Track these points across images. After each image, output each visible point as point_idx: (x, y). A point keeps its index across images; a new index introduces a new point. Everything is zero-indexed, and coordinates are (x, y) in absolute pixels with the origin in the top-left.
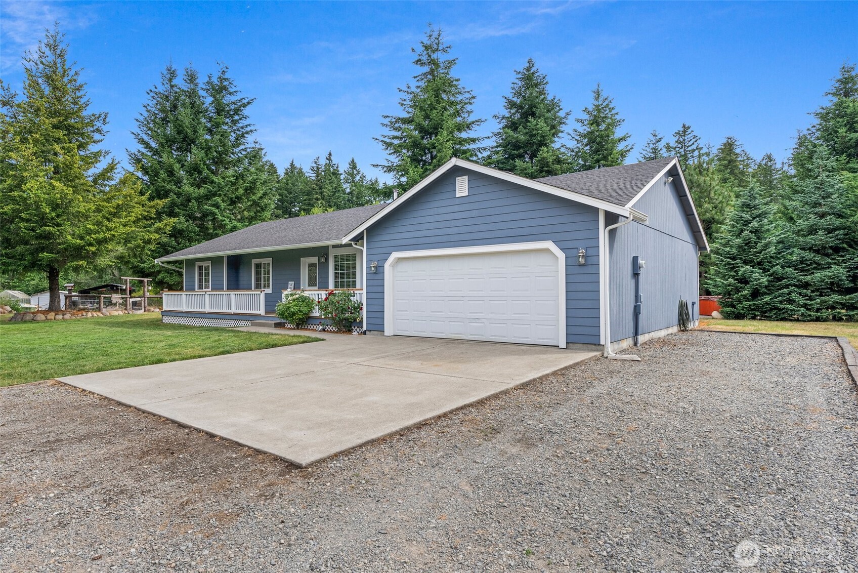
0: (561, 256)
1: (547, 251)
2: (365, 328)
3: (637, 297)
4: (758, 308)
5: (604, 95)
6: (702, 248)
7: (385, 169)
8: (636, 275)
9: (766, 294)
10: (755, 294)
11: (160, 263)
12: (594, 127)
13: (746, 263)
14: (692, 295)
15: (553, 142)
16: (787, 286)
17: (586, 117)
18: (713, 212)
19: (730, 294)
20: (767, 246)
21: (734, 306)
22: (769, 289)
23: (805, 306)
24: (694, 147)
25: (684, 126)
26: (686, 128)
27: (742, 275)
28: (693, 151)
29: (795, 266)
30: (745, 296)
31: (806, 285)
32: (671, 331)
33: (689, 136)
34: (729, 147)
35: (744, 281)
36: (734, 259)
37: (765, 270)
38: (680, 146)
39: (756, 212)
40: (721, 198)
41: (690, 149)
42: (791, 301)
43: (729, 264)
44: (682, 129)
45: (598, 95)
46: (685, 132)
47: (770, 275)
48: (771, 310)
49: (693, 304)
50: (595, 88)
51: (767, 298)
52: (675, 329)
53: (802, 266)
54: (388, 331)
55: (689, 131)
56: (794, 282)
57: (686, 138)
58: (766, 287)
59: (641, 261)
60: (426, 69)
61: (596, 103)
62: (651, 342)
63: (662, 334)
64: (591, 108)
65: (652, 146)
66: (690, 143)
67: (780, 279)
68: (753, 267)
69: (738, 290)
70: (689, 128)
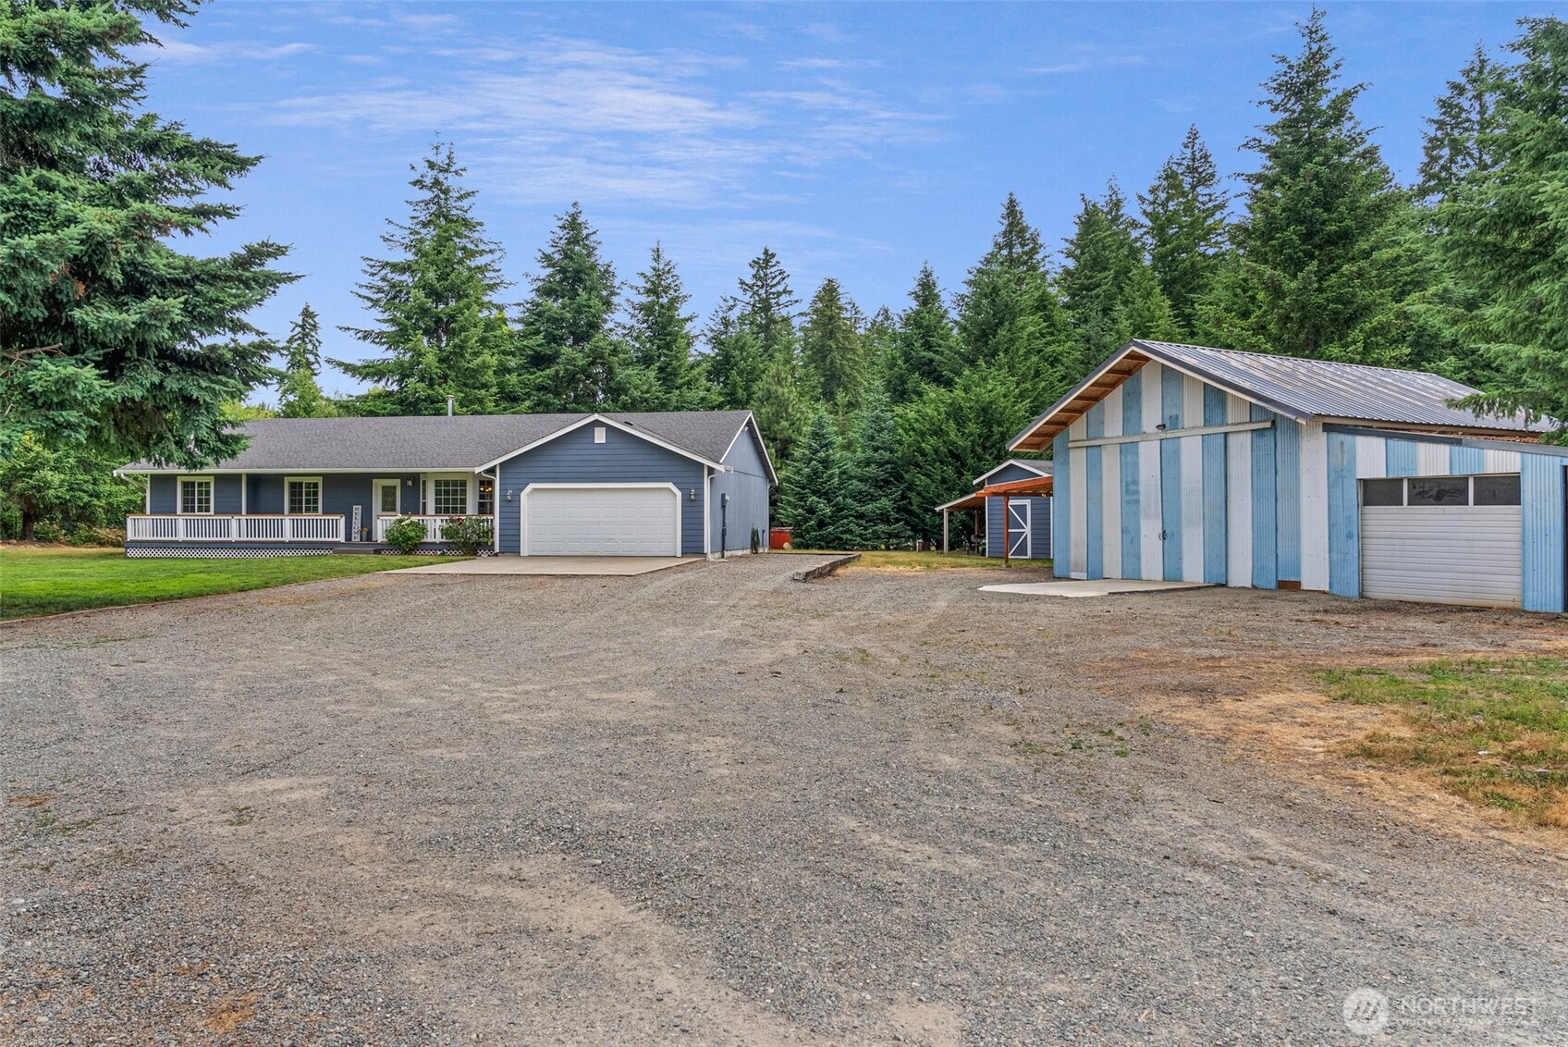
0: (679, 494)
1: (669, 489)
2: (497, 550)
3: (724, 523)
4: (823, 538)
5: (666, 256)
6: (772, 480)
7: (360, 335)
8: (724, 507)
9: (830, 524)
10: (821, 524)
11: (122, 476)
12: (652, 298)
13: (814, 493)
14: (762, 524)
15: (605, 321)
16: (847, 517)
17: (641, 283)
18: (790, 431)
19: (799, 525)
20: (831, 477)
21: (802, 537)
22: (834, 518)
23: (860, 536)
24: (780, 288)
25: (766, 252)
26: (769, 256)
27: (811, 504)
28: (779, 294)
29: (854, 497)
30: (812, 526)
31: (861, 516)
32: (745, 552)
33: (773, 270)
34: (829, 293)
35: (811, 511)
36: (804, 488)
37: (830, 501)
38: (759, 283)
39: (824, 442)
40: (798, 415)
41: (774, 290)
42: (850, 532)
43: (799, 493)
44: (763, 257)
45: (657, 258)
46: (766, 261)
47: (834, 506)
48: (834, 540)
49: (763, 531)
50: (655, 247)
51: (831, 529)
52: (748, 552)
53: (860, 497)
54: (524, 551)
55: (774, 261)
56: (853, 512)
57: (768, 271)
58: (830, 517)
59: (727, 497)
60: (428, 195)
61: (655, 265)
62: (732, 557)
63: (739, 553)
64: (650, 273)
65: (721, 315)
66: (775, 282)
67: (842, 510)
68: (820, 497)
69: (806, 520)
70: (773, 256)
